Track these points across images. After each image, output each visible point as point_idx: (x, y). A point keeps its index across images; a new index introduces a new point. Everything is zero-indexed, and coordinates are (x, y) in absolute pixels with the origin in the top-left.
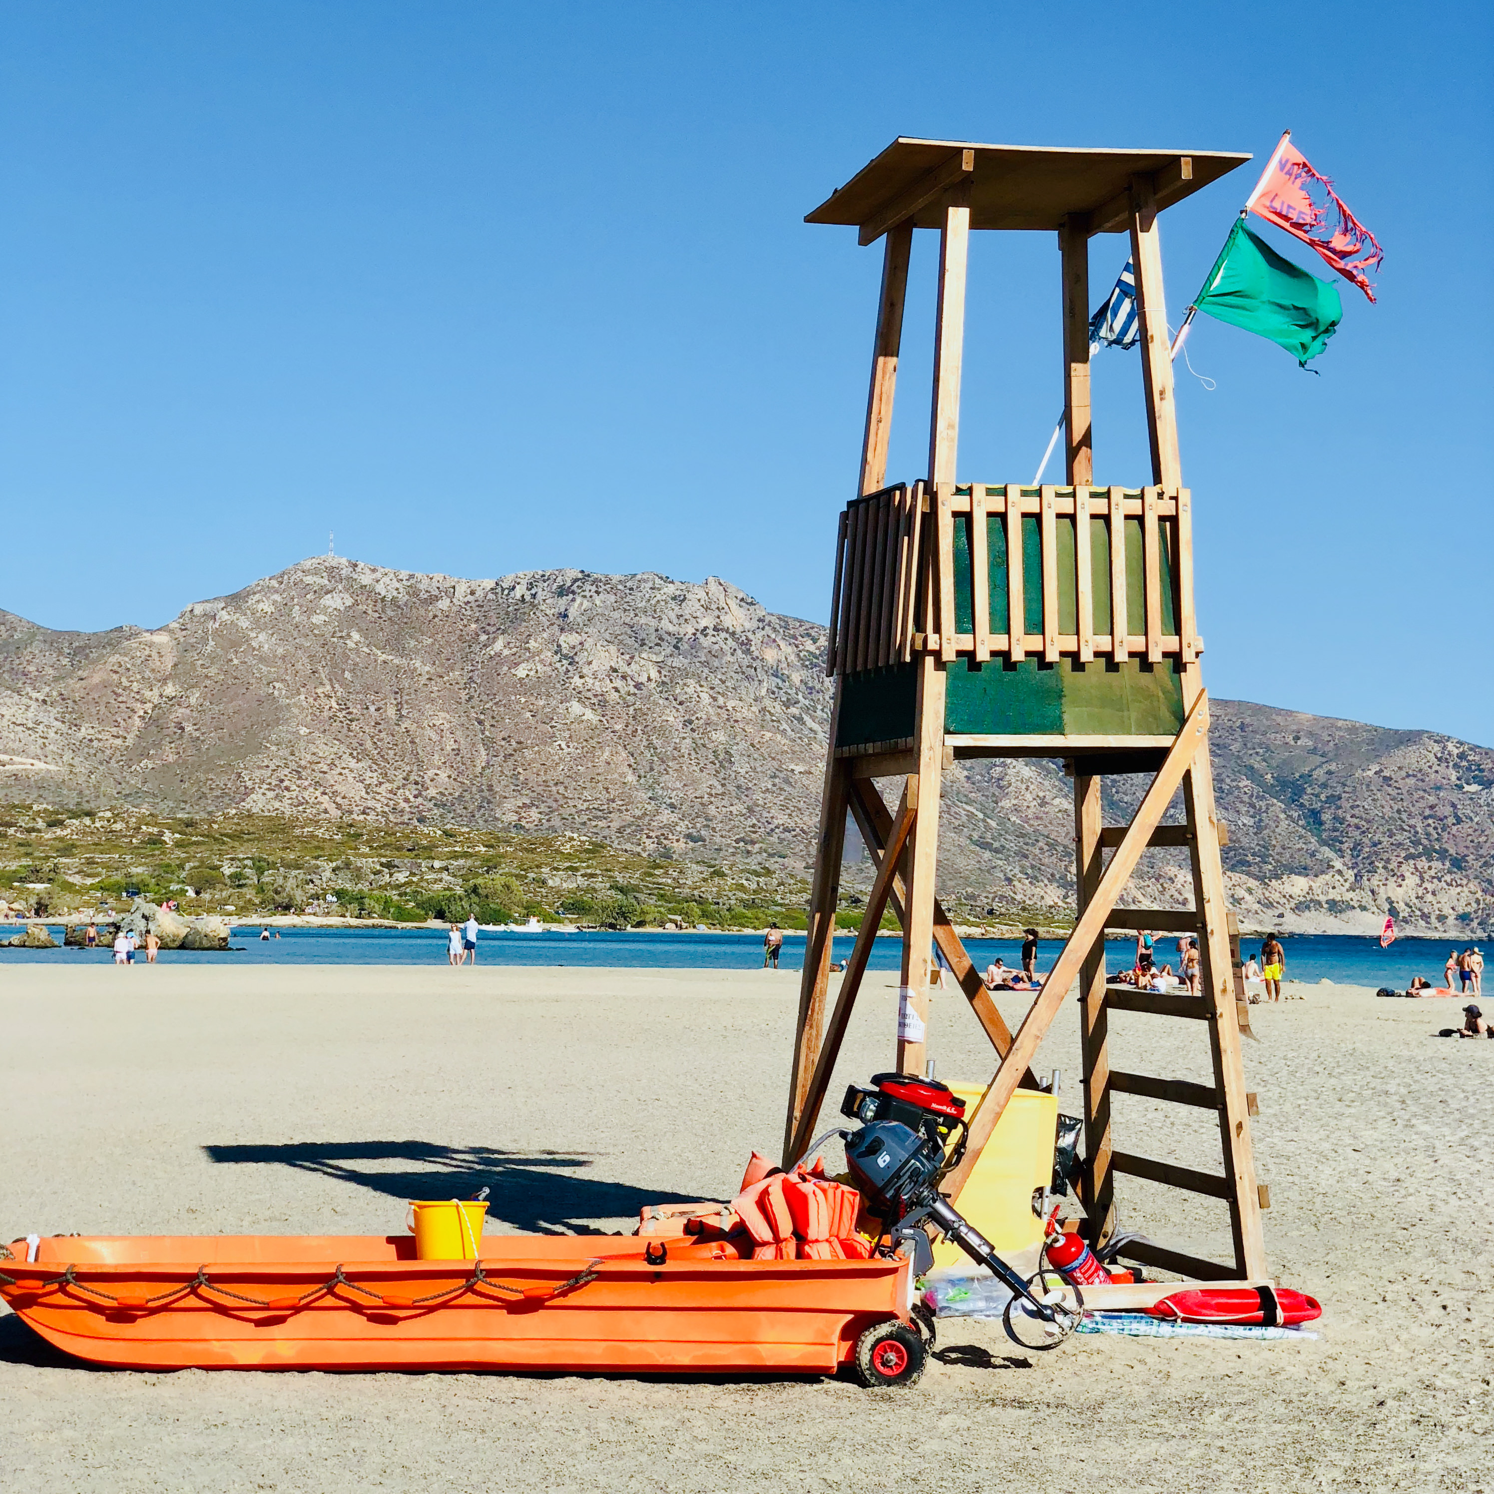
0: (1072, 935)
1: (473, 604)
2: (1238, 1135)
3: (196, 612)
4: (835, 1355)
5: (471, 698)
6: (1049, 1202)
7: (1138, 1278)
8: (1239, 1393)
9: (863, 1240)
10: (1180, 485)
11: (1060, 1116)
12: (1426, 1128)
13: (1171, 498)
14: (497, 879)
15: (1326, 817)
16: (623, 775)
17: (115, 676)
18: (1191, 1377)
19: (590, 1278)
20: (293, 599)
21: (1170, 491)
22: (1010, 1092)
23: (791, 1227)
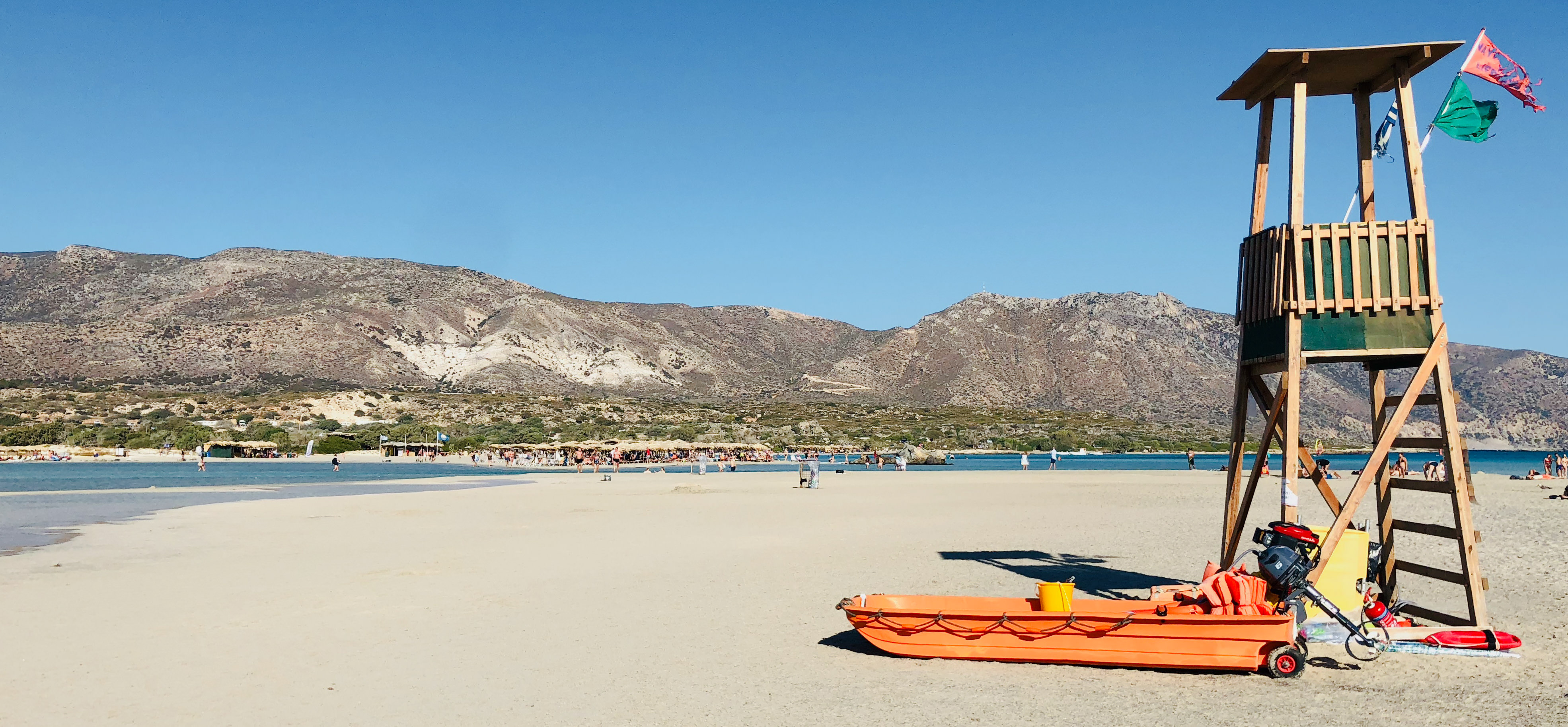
1: (1049, 310)
2: (1470, 552)
3: (926, 319)
4: (1256, 662)
5: (1049, 352)
6: (1365, 586)
7: (1413, 624)
8: (1481, 686)
9: (1269, 606)
10: (1427, 218)
11: (1370, 543)
12: (1556, 546)
13: (1422, 225)
14: (1064, 432)
16: (1121, 384)
17: (893, 349)
18: (1452, 677)
19: (1128, 622)
20: (968, 312)
21: (1421, 222)
22: (1343, 531)
23: (1230, 599)
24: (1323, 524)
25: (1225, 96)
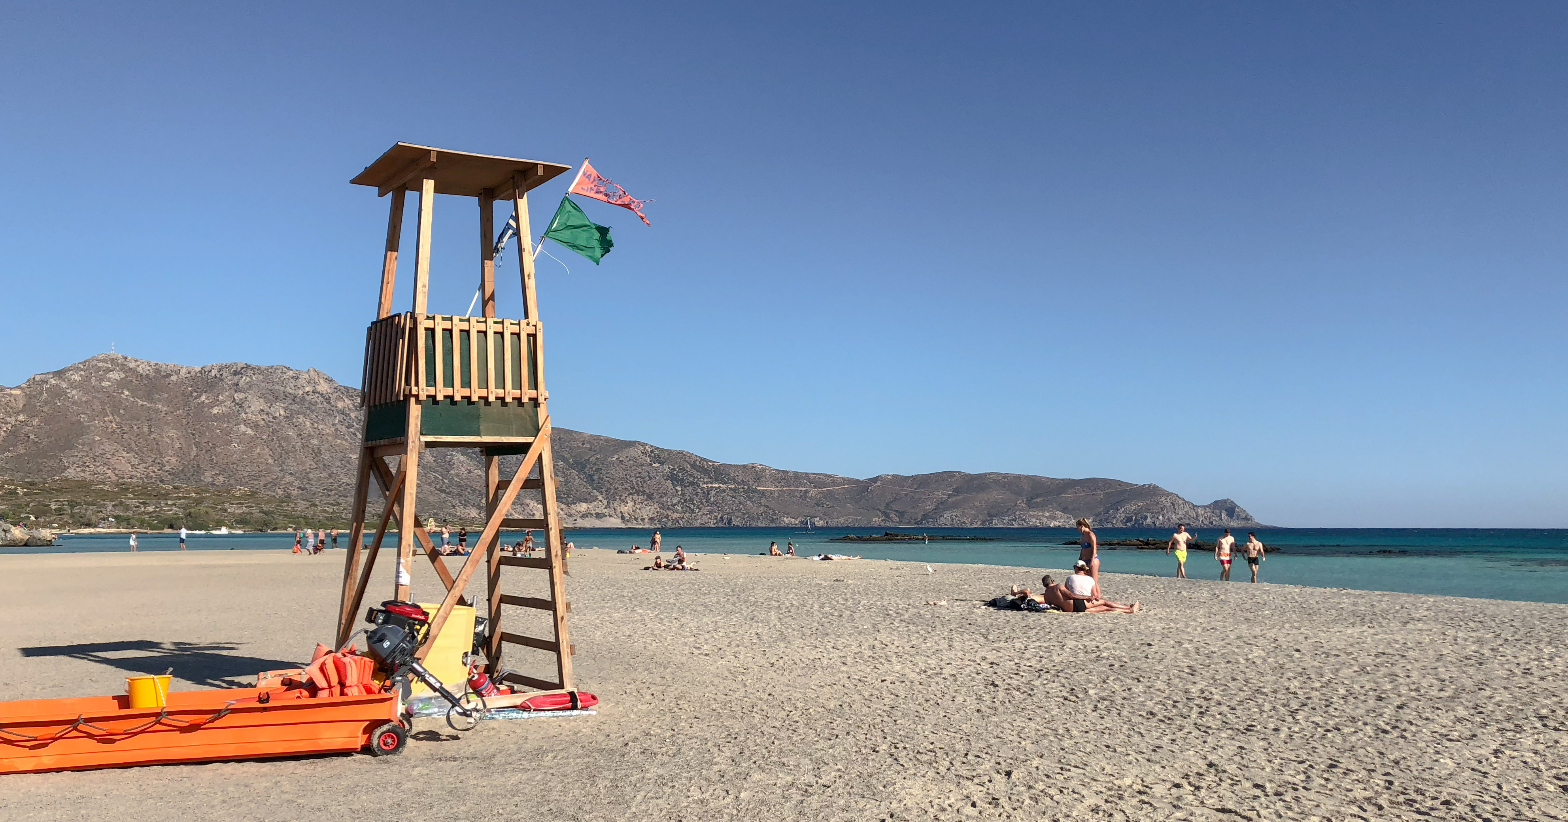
0: (483, 531)
1: (190, 378)
2: (562, 621)
3: (36, 379)
4: (360, 741)
5: (188, 423)
6: (470, 659)
7: (513, 691)
8: (560, 744)
9: (376, 684)
10: (537, 320)
11: (476, 617)
12: (641, 611)
13: (533, 326)
14: (202, 509)
15: (595, 477)
16: (267, 460)
18: (537, 738)
19: (226, 712)
20: (91, 374)
21: (533, 322)
22: (452, 608)
23: (337, 680)
24: (435, 602)
25: (359, 180)
